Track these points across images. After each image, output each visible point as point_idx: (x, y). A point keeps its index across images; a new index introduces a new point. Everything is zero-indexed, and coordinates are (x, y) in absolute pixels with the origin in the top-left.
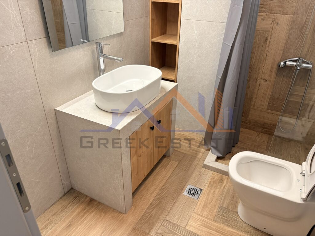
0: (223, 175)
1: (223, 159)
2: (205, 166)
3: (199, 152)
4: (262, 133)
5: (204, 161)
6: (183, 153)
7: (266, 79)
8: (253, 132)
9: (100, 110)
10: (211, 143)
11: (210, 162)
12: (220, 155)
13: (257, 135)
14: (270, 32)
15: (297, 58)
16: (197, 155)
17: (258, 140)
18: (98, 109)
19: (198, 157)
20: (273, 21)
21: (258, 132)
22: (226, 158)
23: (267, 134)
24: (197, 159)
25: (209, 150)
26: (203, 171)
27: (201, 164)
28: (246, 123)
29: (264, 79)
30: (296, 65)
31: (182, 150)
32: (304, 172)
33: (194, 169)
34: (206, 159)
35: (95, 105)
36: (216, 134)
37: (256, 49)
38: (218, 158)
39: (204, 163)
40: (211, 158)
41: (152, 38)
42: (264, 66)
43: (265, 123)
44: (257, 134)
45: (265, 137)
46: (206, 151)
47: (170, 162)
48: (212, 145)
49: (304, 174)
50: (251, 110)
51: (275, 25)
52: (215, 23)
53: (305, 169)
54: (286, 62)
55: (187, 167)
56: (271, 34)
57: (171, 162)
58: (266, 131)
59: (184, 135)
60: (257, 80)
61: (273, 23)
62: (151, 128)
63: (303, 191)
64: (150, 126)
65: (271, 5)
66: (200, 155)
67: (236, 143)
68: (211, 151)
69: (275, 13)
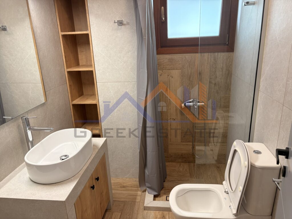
0: (164, 212)
1: (159, 196)
2: (146, 208)
3: (136, 196)
4: (182, 163)
5: (144, 203)
6: (122, 201)
7: (174, 119)
8: (175, 163)
9: (37, 185)
10: (145, 184)
11: (149, 202)
12: (156, 193)
13: (180, 166)
14: (168, 83)
15: (192, 100)
16: (136, 199)
17: (181, 170)
18: (35, 184)
19: (137, 201)
20: (168, 76)
21: (179, 162)
22: (161, 194)
23: (186, 162)
24: (137, 204)
25: (145, 191)
26: (146, 213)
27: (142, 207)
28: (168, 157)
29: (173, 119)
30: (193, 105)
31: (121, 198)
32: (226, 190)
33: (137, 214)
34: (145, 201)
35: (30, 180)
36: (148, 175)
37: (161, 97)
38: (155, 197)
39: (145, 205)
40: (149, 199)
41: (72, 101)
42: (170, 109)
43: (182, 154)
44: (178, 165)
45: (186, 166)
46: (142, 193)
47: (112, 215)
48: (147, 186)
49: (227, 192)
50: (169, 145)
51: (171, 78)
52: (126, 83)
53: (226, 187)
54: (185, 103)
55: (130, 214)
56: (169, 84)
57: (114, 214)
58: (185, 160)
59: (119, 183)
60: (167, 120)
61: (168, 77)
62: (91, 187)
63: (232, 207)
64: (90, 186)
65: (164, 64)
66: (138, 199)
67: (166, 178)
68: (147, 191)
69: (168, 70)
